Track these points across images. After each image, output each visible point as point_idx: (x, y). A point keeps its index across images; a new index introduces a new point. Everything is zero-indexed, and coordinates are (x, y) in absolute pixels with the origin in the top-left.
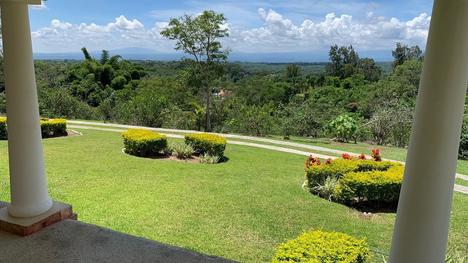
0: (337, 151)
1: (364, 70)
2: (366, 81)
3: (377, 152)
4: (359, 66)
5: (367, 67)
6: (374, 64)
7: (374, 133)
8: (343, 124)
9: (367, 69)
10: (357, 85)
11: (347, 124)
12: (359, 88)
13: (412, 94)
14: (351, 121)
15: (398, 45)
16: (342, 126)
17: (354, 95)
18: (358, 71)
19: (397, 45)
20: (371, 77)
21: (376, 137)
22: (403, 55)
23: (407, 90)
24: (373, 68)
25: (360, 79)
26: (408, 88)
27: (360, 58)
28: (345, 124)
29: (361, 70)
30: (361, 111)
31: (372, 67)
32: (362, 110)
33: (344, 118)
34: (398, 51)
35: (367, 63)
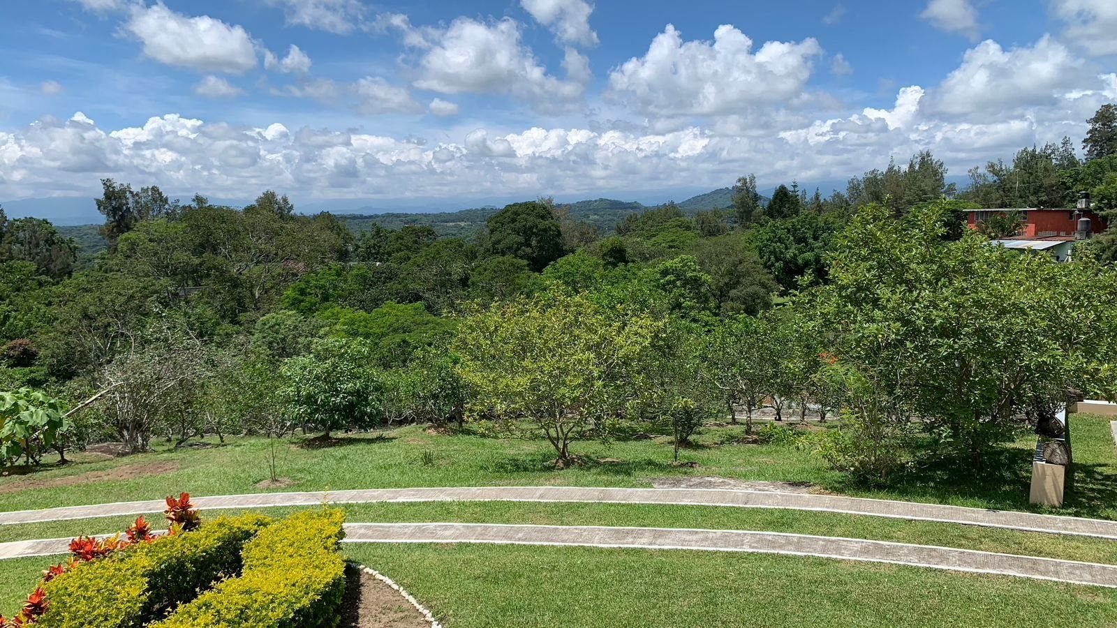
0: (23, 513)
1: (27, 248)
2: (43, 278)
3: (184, 501)
4: (10, 239)
5: (34, 241)
6: (53, 233)
7: (118, 423)
8: (19, 418)
9: (37, 245)
10: (18, 290)
11: (31, 416)
12: (24, 297)
13: (167, 300)
14: (43, 403)
15: (107, 184)
16: (16, 422)
17: (15, 318)
18: (10, 253)
19: (104, 184)
20: (52, 266)
21: (125, 433)
22: (125, 208)
23: (156, 292)
24: (54, 243)
25: (24, 275)
26: (157, 287)
27: (10, 218)
28: (24, 415)
29: (21, 251)
30: (48, 361)
31: (50, 242)
32: (52, 357)
33: (18, 397)
34: (110, 199)
35: (35, 232)
